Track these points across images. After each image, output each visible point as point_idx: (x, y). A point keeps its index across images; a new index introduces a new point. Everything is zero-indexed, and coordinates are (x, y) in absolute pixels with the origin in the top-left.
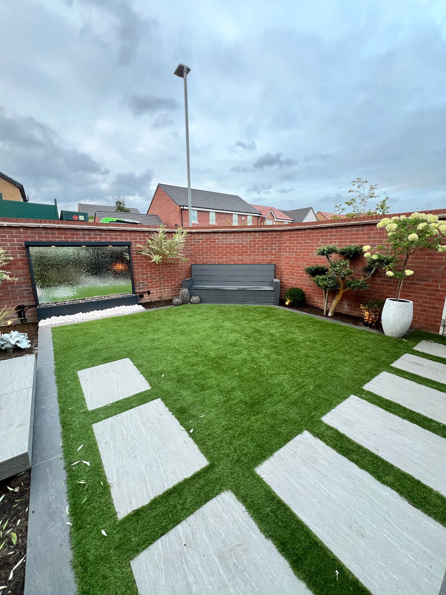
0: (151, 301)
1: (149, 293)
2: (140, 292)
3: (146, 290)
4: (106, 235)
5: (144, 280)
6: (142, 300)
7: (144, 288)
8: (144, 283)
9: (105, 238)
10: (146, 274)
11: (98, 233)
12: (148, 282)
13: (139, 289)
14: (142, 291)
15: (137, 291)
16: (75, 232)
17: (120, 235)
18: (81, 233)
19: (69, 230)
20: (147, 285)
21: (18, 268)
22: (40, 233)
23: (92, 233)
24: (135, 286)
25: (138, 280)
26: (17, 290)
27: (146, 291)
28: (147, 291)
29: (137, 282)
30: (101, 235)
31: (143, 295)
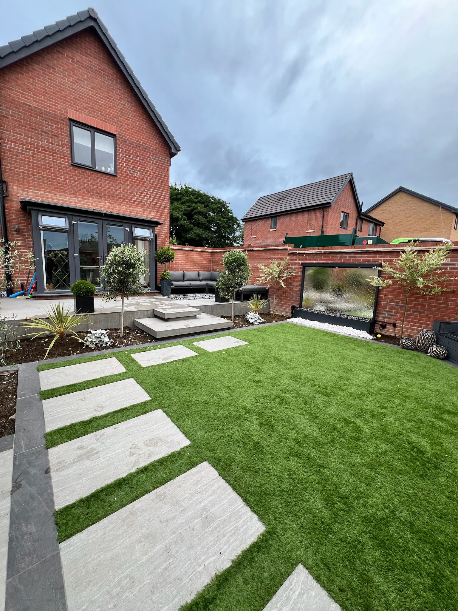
0: (395, 336)
1: (394, 325)
2: (383, 321)
3: (391, 321)
4: (359, 257)
5: (392, 308)
7: (389, 318)
8: (391, 312)
9: (358, 260)
10: (397, 302)
11: (352, 255)
12: (397, 313)
13: (383, 317)
14: (386, 320)
15: (380, 318)
16: (335, 255)
17: (374, 257)
18: (339, 256)
19: (331, 254)
20: (395, 316)
21: (298, 281)
22: (313, 257)
23: (348, 256)
25: (383, 307)
26: (295, 295)
28: (392, 323)
29: (382, 309)
30: (355, 257)
31: (386, 325)
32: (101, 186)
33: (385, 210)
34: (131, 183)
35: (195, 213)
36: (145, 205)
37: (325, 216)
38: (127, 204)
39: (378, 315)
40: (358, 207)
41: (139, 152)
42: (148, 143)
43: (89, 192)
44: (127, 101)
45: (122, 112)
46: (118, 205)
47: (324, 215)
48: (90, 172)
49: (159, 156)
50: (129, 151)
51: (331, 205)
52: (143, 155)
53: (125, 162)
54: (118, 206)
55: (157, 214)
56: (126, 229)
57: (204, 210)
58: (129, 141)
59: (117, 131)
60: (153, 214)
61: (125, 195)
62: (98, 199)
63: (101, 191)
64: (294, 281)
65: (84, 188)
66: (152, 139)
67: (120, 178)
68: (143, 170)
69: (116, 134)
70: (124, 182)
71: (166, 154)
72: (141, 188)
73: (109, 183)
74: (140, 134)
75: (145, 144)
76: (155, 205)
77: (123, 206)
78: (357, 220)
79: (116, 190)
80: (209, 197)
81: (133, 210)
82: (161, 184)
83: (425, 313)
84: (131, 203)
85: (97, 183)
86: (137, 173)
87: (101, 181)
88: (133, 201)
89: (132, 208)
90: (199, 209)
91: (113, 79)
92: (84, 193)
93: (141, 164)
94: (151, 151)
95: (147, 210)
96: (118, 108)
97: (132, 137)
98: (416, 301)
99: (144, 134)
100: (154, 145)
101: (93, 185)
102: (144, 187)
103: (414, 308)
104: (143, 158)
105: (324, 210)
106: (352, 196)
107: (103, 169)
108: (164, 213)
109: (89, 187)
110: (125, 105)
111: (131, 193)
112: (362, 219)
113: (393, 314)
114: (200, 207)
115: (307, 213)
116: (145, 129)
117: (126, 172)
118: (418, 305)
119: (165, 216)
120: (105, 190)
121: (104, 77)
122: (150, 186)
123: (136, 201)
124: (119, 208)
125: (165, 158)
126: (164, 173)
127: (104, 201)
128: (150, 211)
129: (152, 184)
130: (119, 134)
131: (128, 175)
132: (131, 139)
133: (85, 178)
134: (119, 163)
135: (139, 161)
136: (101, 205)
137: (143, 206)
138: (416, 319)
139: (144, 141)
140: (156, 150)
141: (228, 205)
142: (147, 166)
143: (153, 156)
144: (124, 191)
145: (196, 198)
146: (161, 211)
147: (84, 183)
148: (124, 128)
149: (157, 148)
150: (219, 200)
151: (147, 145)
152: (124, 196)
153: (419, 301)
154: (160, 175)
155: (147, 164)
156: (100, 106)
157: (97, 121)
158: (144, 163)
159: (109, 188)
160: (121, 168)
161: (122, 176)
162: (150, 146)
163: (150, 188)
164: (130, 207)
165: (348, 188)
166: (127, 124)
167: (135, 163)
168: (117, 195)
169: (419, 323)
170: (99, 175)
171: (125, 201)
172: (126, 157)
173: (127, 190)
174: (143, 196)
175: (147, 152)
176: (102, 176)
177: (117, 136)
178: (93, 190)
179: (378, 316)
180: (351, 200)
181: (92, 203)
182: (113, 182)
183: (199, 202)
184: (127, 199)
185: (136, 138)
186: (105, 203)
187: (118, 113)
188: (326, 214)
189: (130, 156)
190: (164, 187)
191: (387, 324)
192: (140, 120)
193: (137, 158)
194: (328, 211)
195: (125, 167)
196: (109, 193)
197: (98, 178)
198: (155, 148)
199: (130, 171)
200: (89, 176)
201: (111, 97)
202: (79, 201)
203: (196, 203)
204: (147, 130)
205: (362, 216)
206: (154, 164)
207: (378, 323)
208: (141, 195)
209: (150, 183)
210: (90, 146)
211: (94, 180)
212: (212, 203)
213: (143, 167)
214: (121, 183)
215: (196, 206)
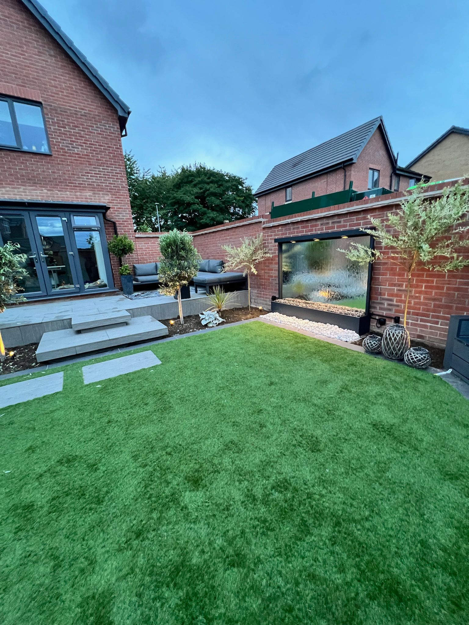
1: (397, 320)
2: (381, 314)
3: (393, 314)
4: (345, 221)
5: (392, 295)
6: (381, 329)
7: (390, 310)
8: (392, 300)
9: (344, 226)
10: (400, 285)
11: (336, 220)
13: (381, 309)
14: (385, 313)
15: (377, 311)
16: (314, 223)
17: (364, 218)
18: (319, 223)
19: (309, 222)
20: (398, 306)
23: (330, 221)
24: (374, 303)
25: (380, 294)
27: (392, 316)
28: (394, 317)
29: (379, 297)
30: (340, 222)
31: (385, 320)
32: (33, 170)
33: (432, 161)
34: (72, 162)
35: (208, 195)
36: (94, 188)
37: (347, 176)
38: (70, 189)
39: (375, 305)
40: (392, 161)
41: (77, 121)
42: (87, 107)
43: (18, 179)
44: (51, 55)
45: (44, 71)
46: (59, 191)
47: (345, 176)
48: (15, 154)
49: (105, 123)
50: (63, 121)
51: (353, 161)
52: (82, 125)
53: (58, 136)
54: (59, 193)
55: (112, 197)
56: (64, 219)
57: (218, 190)
58: (60, 108)
59: (42, 97)
60: (107, 198)
61: (67, 178)
62: (32, 186)
63: (34, 177)
64: (271, 263)
65: (11, 175)
66: (91, 102)
67: (56, 157)
68: (85, 143)
69: (41, 100)
70: (62, 161)
71: (114, 119)
72: (86, 167)
73: (43, 165)
74: (74, 98)
75: (83, 109)
76: (108, 186)
77: (65, 191)
78: (391, 177)
79: (54, 172)
80: (223, 175)
81: (80, 195)
82: (112, 159)
83: (443, 301)
84: (76, 186)
85: (27, 166)
86: (79, 148)
87: (32, 164)
88: (78, 184)
89: (78, 194)
90: (212, 190)
91: (25, 27)
92: (13, 181)
93: (81, 137)
94: (93, 118)
95: (99, 194)
96: (38, 66)
97: (63, 102)
98: (428, 281)
99: (79, 96)
100: (95, 109)
101: (22, 169)
102: (90, 165)
103: (426, 293)
104: (83, 128)
105: (344, 170)
106: (383, 148)
107: (34, 149)
108: (122, 195)
109: (17, 172)
110: (47, 61)
111: (74, 174)
112: (398, 176)
113: (395, 303)
114: (213, 188)
115: (325, 176)
116: (80, 90)
117: (62, 149)
118: (432, 287)
119: (124, 198)
120: (39, 174)
121: (11, 26)
122: (97, 163)
123: (82, 184)
124: (61, 194)
125: (113, 125)
126: (115, 145)
127: (41, 188)
128: (103, 194)
129: (100, 160)
130: (45, 101)
131: (66, 152)
132: (63, 105)
133: (10, 161)
134: (52, 138)
135: (79, 133)
136: (37, 193)
137: (93, 189)
138: (428, 310)
139: (80, 106)
140: (99, 116)
141: (244, 181)
142: (90, 138)
143: (96, 124)
144: (64, 173)
145: (209, 178)
146: (117, 192)
147: (10, 168)
148: (51, 92)
149: (100, 113)
150: (235, 177)
151: (86, 110)
152: (65, 179)
153: (433, 282)
154: (109, 147)
155: (90, 135)
156: (12, 66)
157: (12, 87)
158: (86, 134)
159: (44, 171)
160: (55, 145)
161: (58, 155)
162: (89, 110)
163: (98, 165)
164: (76, 192)
165: (378, 136)
166: (53, 86)
167: (73, 135)
168: (55, 179)
169: (433, 317)
170: (27, 157)
171: (68, 186)
172: (60, 130)
173: (69, 171)
174: (91, 176)
175: (87, 120)
176: (32, 158)
177: (43, 102)
178: (23, 176)
179: (375, 308)
180: (382, 153)
181: (25, 192)
182: (48, 163)
183: (212, 182)
184: (69, 183)
185: (68, 103)
186: (42, 190)
187: (38, 73)
188: (348, 174)
189: (65, 128)
190: (117, 162)
191: (387, 319)
192: (71, 78)
193: (74, 129)
194: (351, 170)
195: (60, 142)
196: (45, 178)
197: (27, 160)
198: (97, 114)
199: (67, 147)
200: (15, 159)
201: (26, 52)
202: (7, 191)
203: (208, 183)
204: (82, 90)
205: (398, 172)
206: (100, 134)
207: (374, 317)
208: (88, 176)
209: (98, 160)
210: (11, 121)
211: (22, 163)
212: (227, 181)
213: (85, 140)
214: (59, 164)
215: (208, 187)
